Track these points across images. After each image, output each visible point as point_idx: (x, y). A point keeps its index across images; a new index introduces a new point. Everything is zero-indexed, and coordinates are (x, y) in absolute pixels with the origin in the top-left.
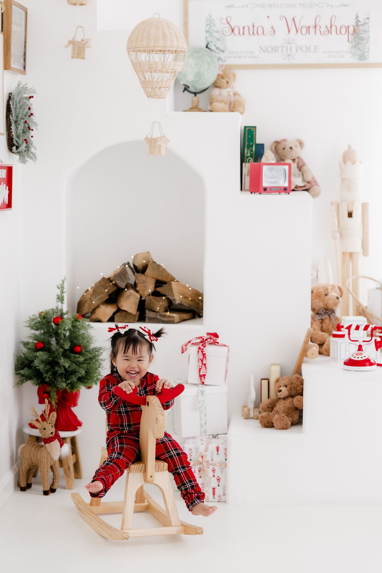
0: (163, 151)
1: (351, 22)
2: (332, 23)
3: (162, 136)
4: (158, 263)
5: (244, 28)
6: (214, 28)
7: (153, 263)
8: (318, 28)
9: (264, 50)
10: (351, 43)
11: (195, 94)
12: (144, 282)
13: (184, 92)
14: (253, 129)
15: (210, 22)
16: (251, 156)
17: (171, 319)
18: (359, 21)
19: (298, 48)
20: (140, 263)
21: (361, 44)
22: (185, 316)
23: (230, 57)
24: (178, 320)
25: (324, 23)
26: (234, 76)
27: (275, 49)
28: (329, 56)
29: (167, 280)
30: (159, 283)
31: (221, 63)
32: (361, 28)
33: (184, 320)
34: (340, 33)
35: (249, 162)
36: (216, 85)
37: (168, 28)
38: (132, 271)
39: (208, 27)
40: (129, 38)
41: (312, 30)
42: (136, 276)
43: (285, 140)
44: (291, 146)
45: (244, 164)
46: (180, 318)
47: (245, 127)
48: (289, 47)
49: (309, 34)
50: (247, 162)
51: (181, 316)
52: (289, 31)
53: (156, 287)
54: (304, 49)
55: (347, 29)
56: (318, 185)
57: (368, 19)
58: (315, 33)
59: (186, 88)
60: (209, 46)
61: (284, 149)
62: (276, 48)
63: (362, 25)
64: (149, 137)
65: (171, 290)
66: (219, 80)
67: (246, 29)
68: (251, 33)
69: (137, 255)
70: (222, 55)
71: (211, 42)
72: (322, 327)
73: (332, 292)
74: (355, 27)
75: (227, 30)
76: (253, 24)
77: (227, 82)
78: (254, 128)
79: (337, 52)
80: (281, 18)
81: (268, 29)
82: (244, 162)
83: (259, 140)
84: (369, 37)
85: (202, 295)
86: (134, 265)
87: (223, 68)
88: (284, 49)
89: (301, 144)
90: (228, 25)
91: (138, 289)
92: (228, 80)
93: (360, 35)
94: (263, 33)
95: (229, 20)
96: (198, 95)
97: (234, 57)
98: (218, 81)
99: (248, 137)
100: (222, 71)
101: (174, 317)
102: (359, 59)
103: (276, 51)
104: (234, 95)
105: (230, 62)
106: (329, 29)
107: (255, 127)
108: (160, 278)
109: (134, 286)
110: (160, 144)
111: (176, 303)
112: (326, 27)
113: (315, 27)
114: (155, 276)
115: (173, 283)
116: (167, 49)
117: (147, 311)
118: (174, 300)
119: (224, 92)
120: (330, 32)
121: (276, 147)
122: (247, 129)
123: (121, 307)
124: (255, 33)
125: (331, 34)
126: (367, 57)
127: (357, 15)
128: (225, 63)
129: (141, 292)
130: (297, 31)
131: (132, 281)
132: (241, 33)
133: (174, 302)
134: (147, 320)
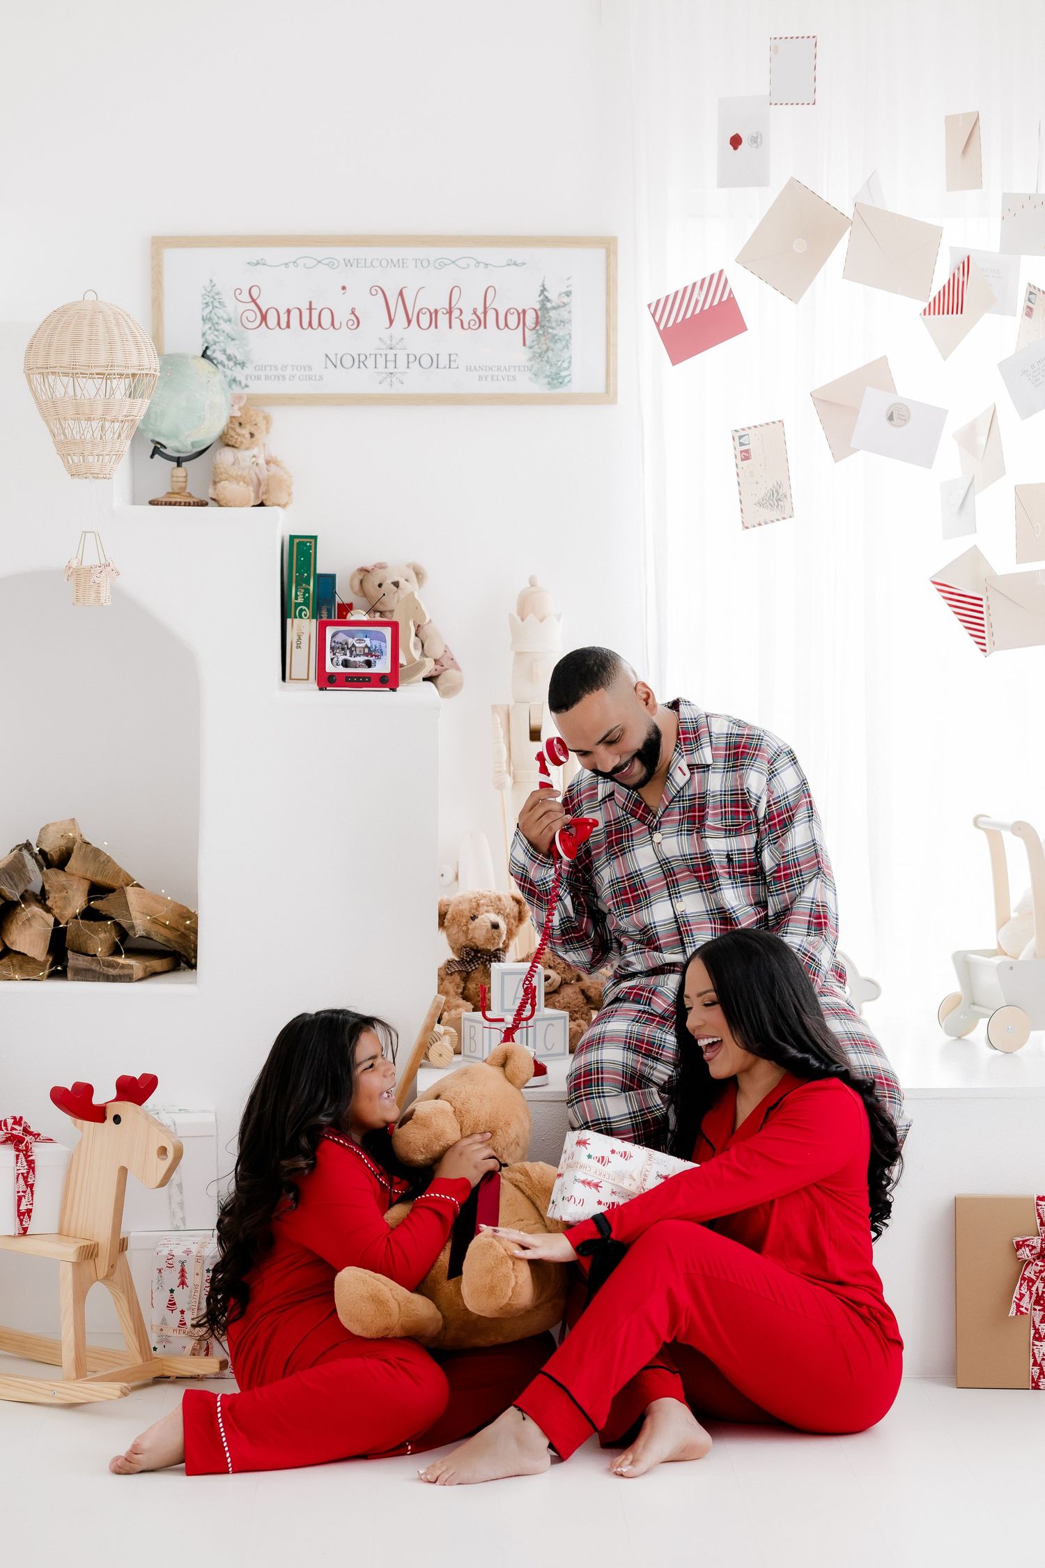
0: (105, 593)
1: (531, 301)
2: (488, 305)
3: (103, 561)
4: (95, 844)
5: (289, 311)
6: (220, 312)
7: (84, 845)
8: (456, 313)
9: (336, 362)
10: (531, 348)
11: (179, 461)
12: (64, 888)
13: (152, 457)
14: (310, 542)
15: (212, 300)
16: (306, 603)
17: (126, 972)
18: (547, 299)
19: (412, 358)
20: (52, 845)
21: (553, 350)
22: (157, 964)
23: (259, 378)
24: (140, 976)
25: (469, 302)
26: (267, 419)
27: (359, 361)
28: (480, 378)
29: (115, 884)
30: (97, 890)
31: (237, 389)
32: (552, 313)
33: (154, 974)
34: (506, 325)
35: (301, 617)
36: (225, 441)
37: (118, 324)
38: (37, 861)
39: (207, 310)
40: (31, 346)
41: (443, 319)
42: (43, 874)
43: (382, 566)
44: (396, 580)
45: (289, 621)
46: (145, 970)
47: (292, 538)
48: (391, 357)
49: (436, 327)
50: (296, 617)
51: (147, 963)
52: (391, 322)
53: (90, 900)
54: (426, 361)
55: (521, 316)
56: (458, 669)
57: (568, 294)
58: (450, 327)
59: (158, 450)
60: (209, 353)
61: (380, 585)
62: (362, 358)
63: (554, 308)
64: (74, 564)
65: (126, 905)
66: (234, 430)
67: (295, 315)
68: (305, 324)
69: (48, 826)
70: (239, 374)
71: (215, 343)
72: (464, 989)
73: (487, 912)
74: (539, 313)
75: (251, 316)
76: (311, 303)
77: (252, 435)
78: (313, 541)
79: (499, 369)
80: (374, 292)
81: (343, 316)
82: (290, 618)
83: (322, 567)
84: (570, 334)
85: (193, 917)
86: (41, 851)
87: (242, 404)
88: (381, 361)
89: (419, 574)
90: (252, 306)
91: (49, 903)
92: (253, 430)
93: (550, 331)
94: (333, 324)
95: (255, 293)
96: (184, 464)
97: (267, 378)
98: (231, 432)
99: (298, 559)
100: (240, 409)
101: (131, 967)
102: (549, 383)
103: (361, 364)
104: (268, 463)
105: (257, 388)
106: (482, 317)
107: (315, 538)
108: (99, 879)
109: (41, 898)
110: (97, 580)
111: (135, 935)
112: (475, 313)
113: (450, 312)
114: (88, 876)
115: (130, 891)
116: (116, 372)
117: (70, 954)
118: (133, 927)
119: (245, 456)
120: (482, 323)
121: (361, 582)
122: (296, 541)
123: (12, 943)
124: (315, 324)
125: (485, 327)
126: (567, 379)
127: (543, 286)
128: (247, 391)
129: (56, 911)
130: (409, 322)
131: (35, 887)
132: (283, 324)
133: (131, 933)
134: (69, 975)
